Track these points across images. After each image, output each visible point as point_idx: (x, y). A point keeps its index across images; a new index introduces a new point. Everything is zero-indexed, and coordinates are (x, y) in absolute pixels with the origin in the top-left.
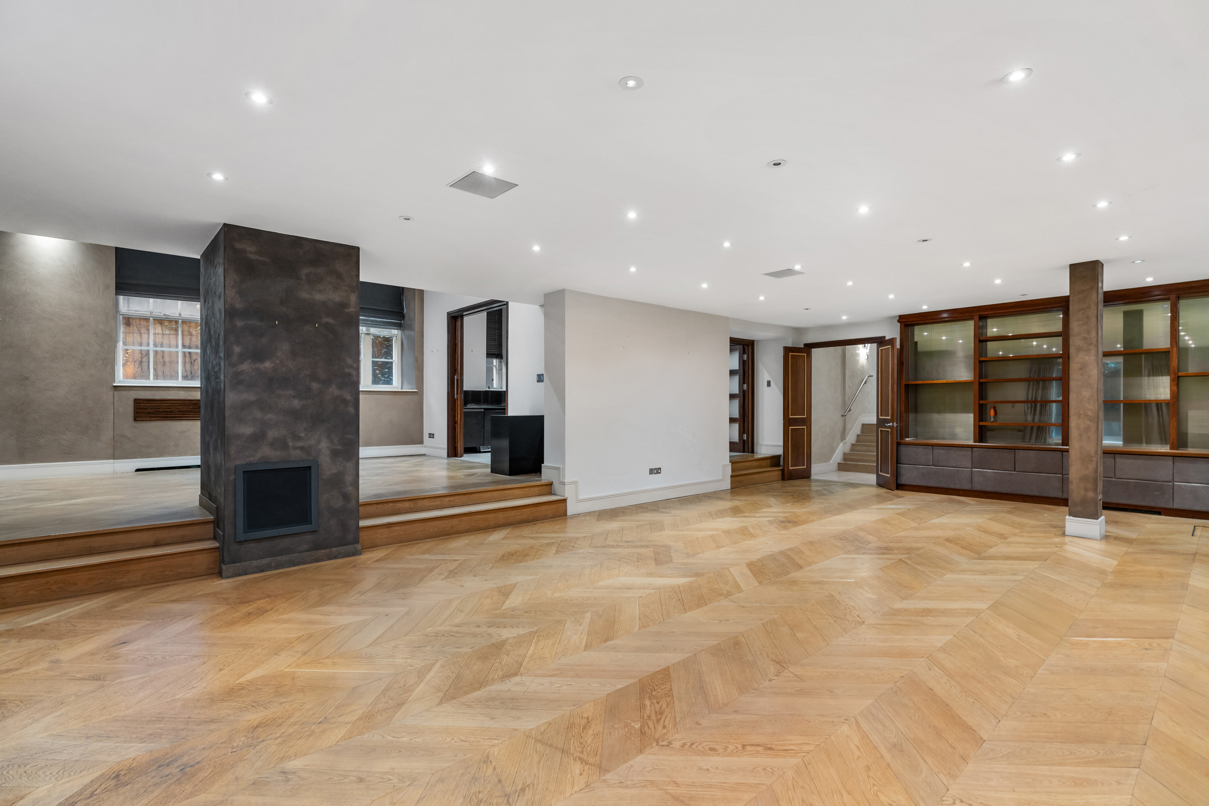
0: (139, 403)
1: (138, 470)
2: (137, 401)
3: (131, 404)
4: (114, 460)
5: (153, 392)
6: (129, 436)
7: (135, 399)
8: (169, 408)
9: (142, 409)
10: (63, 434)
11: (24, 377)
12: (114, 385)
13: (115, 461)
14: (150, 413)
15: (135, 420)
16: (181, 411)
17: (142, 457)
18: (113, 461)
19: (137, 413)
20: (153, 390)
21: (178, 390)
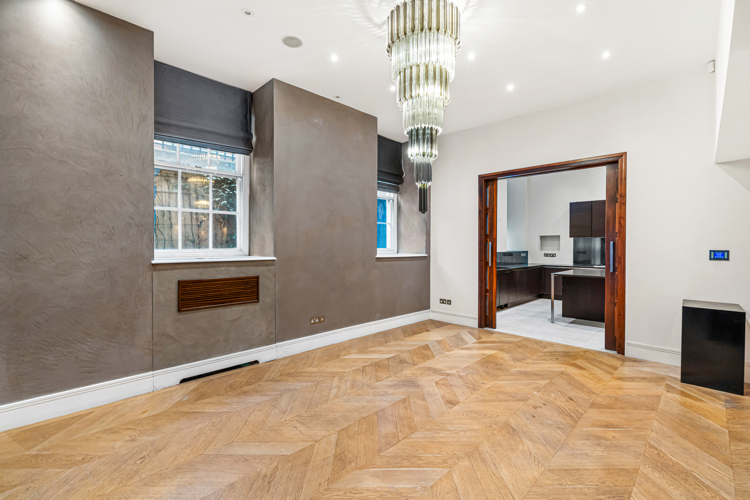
0: (185, 287)
1: (183, 381)
2: (182, 284)
3: (174, 287)
4: (153, 371)
5: (201, 270)
6: (172, 334)
7: (179, 282)
8: (219, 291)
9: (188, 294)
10: (81, 343)
11: (18, 256)
12: (153, 262)
13: (155, 372)
14: (196, 299)
15: (179, 311)
16: (232, 294)
17: (188, 360)
18: (151, 373)
19: (182, 300)
20: (199, 268)
21: (229, 266)
